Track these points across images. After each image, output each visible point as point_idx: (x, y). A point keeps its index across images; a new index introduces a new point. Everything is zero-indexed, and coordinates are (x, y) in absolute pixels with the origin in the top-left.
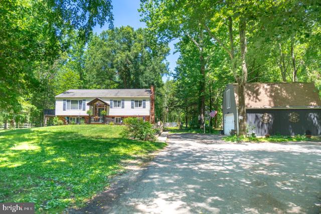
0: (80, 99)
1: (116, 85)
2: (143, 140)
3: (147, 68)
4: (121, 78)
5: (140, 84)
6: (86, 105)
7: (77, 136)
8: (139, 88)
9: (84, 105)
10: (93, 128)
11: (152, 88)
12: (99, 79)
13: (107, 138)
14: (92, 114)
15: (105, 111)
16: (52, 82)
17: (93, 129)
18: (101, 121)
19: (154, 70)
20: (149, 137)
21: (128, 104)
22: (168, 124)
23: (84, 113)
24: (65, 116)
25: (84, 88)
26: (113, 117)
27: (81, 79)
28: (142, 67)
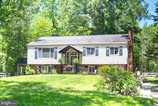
0: (52, 47)
1: (89, 32)
2: (122, 94)
3: (123, 11)
4: (95, 24)
5: (115, 30)
6: (58, 52)
7: (43, 87)
8: (115, 34)
9: (56, 53)
10: (64, 78)
11: (129, 32)
12: (72, 26)
13: (79, 92)
14: (64, 63)
15: (77, 59)
16: (25, 31)
17: (63, 80)
18: (73, 71)
19: (131, 13)
20: (130, 90)
21: (102, 51)
22: (146, 74)
23: (56, 62)
24: (37, 65)
25: (57, 35)
26: (86, 66)
27: (54, 27)
28: (118, 11)
